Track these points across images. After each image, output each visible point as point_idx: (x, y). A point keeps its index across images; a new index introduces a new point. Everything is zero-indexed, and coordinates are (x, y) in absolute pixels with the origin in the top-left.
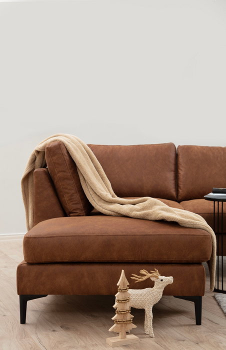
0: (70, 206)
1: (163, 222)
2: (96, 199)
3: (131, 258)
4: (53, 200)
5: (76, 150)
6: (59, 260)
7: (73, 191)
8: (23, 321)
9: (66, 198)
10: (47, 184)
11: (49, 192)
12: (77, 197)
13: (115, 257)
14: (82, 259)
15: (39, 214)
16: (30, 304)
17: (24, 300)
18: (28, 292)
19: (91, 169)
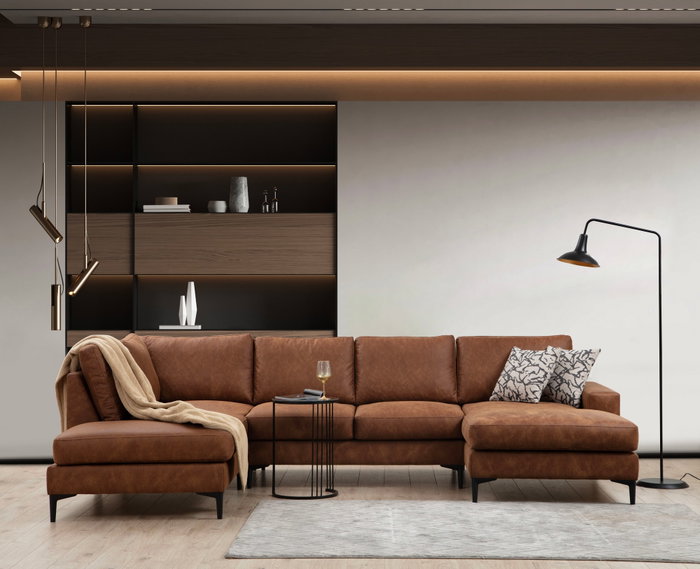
0: (105, 411)
1: (189, 424)
2: (130, 403)
3: (156, 458)
4: (87, 405)
5: (111, 353)
6: (87, 461)
7: (107, 396)
8: (53, 519)
9: (100, 403)
10: (81, 389)
11: (83, 396)
12: (111, 401)
13: (140, 457)
14: (109, 460)
15: (73, 420)
16: (60, 503)
17: (54, 499)
18: (57, 492)
19: (128, 372)
